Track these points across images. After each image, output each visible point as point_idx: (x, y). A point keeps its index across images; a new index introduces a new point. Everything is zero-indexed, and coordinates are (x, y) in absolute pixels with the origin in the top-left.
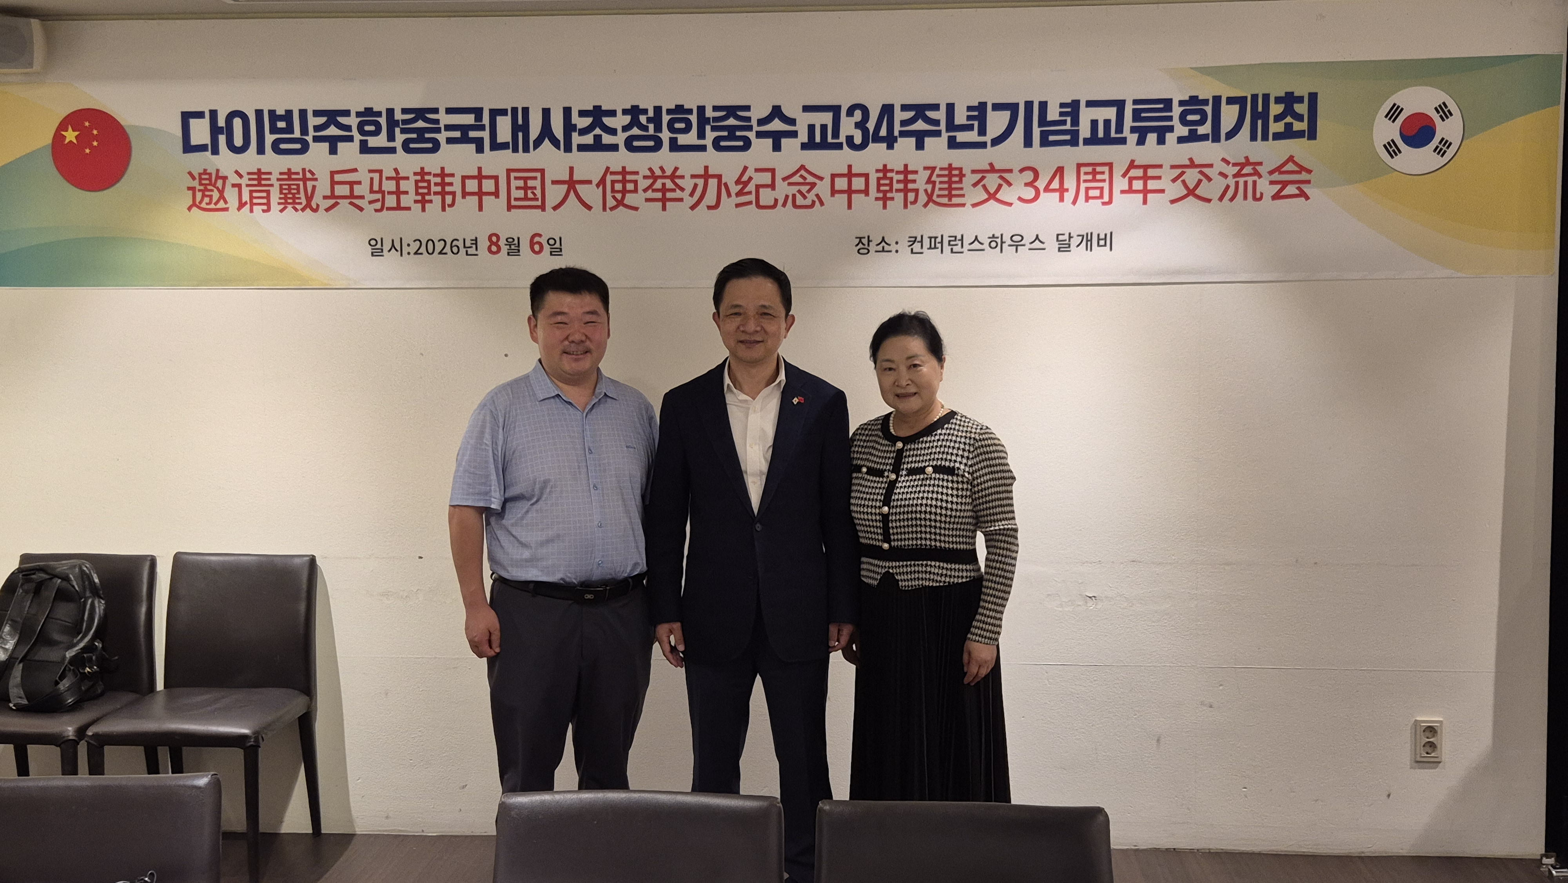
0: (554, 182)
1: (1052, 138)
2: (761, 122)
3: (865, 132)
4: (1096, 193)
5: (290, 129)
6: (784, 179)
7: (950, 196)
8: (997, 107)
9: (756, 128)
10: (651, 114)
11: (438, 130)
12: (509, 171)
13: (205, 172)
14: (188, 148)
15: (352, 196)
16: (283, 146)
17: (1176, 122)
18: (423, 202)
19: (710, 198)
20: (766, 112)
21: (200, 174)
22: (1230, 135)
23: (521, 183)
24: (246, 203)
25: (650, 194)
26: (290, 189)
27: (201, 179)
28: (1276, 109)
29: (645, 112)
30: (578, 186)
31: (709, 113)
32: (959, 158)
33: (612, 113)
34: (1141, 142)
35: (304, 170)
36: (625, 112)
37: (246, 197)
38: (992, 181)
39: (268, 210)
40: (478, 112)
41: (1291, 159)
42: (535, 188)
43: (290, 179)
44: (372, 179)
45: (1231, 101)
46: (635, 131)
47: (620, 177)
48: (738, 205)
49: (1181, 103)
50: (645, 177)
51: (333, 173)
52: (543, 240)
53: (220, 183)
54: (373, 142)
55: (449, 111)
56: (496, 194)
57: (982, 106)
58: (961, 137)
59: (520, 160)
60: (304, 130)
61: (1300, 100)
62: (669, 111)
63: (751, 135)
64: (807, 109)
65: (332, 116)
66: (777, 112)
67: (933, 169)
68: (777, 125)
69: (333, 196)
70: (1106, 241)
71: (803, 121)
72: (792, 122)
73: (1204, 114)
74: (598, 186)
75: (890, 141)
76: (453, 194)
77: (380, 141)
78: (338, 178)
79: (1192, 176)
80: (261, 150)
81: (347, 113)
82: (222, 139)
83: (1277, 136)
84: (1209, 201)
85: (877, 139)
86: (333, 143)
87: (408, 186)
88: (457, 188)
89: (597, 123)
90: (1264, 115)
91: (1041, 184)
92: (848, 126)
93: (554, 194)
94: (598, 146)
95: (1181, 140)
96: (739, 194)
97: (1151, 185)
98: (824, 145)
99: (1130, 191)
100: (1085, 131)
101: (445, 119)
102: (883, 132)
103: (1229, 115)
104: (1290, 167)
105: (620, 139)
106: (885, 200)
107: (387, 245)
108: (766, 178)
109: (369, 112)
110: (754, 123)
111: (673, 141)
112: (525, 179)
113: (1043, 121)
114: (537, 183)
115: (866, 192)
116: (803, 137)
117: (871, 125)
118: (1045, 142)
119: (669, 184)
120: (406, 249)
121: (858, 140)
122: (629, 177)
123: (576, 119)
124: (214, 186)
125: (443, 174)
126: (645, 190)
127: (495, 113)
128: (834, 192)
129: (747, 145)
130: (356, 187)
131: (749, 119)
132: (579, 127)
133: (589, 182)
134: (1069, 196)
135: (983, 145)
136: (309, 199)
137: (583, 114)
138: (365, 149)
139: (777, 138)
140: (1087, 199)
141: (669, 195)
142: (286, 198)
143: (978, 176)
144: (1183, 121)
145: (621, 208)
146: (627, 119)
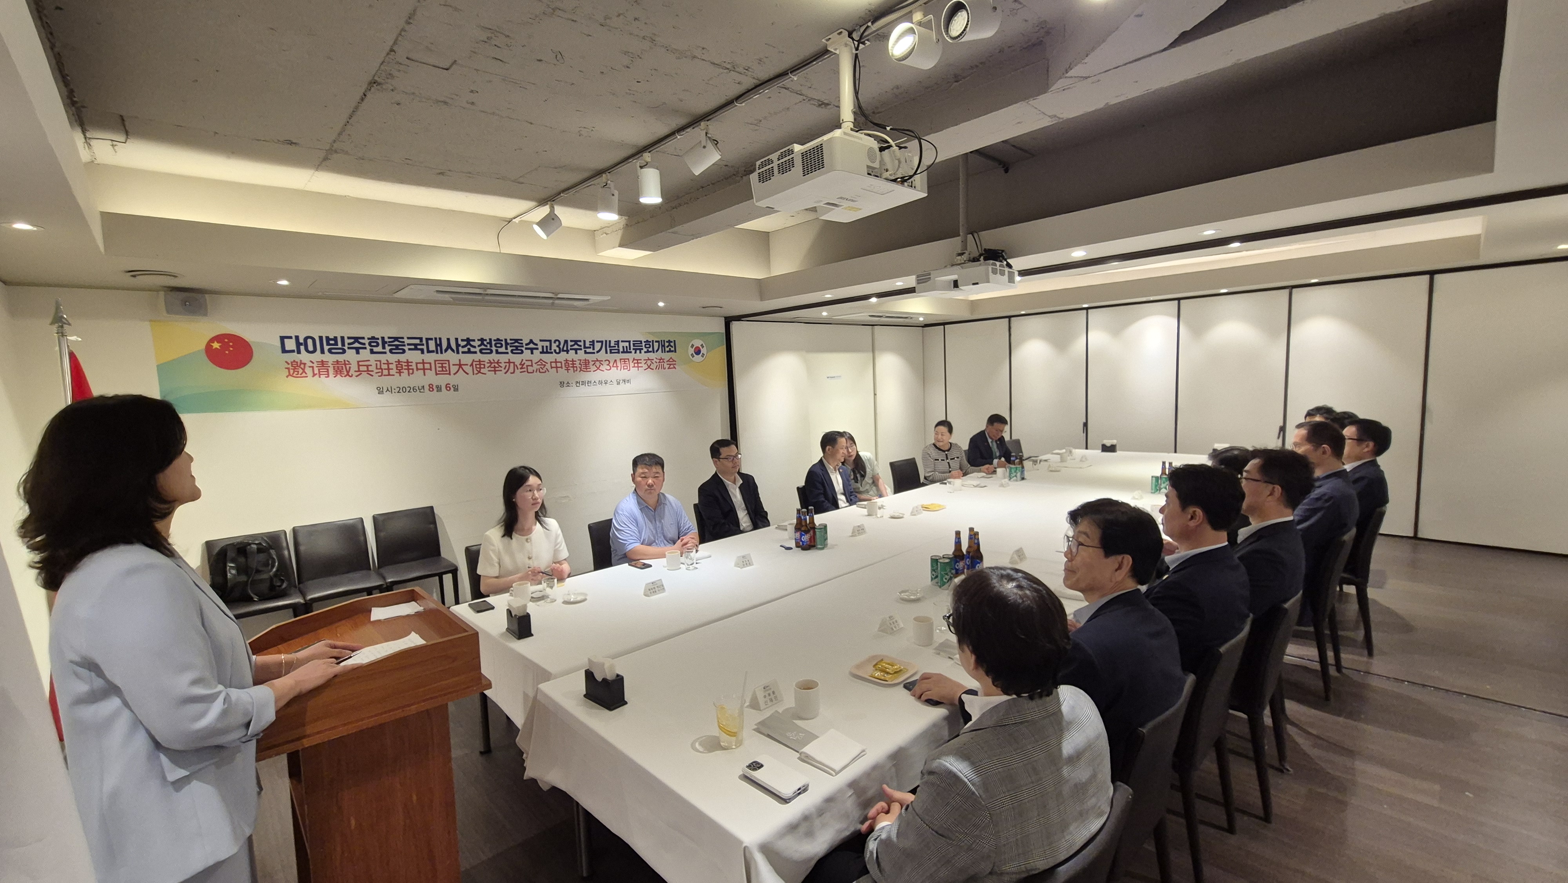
0: (453, 365)
1: (613, 351)
2: (526, 345)
3: (560, 348)
4: (626, 367)
5: (336, 344)
6: (536, 363)
7: (587, 369)
8: (597, 342)
9: (525, 347)
10: (488, 341)
11: (404, 345)
12: (435, 361)
13: (294, 361)
14: (284, 351)
15: (368, 370)
16: (333, 351)
17: (644, 347)
18: (400, 373)
19: (511, 370)
20: (528, 341)
21: (292, 362)
22: (657, 351)
23: (440, 365)
24: (316, 374)
25: (490, 369)
26: (338, 368)
27: (292, 365)
28: (667, 344)
29: (486, 340)
30: (463, 366)
31: (509, 341)
32: (588, 357)
33: (474, 340)
34: (635, 353)
35: (344, 361)
36: (478, 340)
37: (316, 371)
38: (598, 364)
39: (328, 377)
40: (421, 339)
41: (671, 358)
42: (446, 367)
43: (338, 364)
44: (376, 364)
45: (656, 342)
46: (483, 347)
47: (478, 363)
48: (521, 372)
49: (645, 342)
50: (488, 363)
51: (358, 362)
52: (451, 386)
53: (302, 366)
54: (375, 349)
55: (408, 338)
56: (431, 369)
57: (593, 341)
58: (588, 350)
59: (439, 357)
60: (343, 344)
61: (672, 342)
62: (494, 340)
63: (523, 349)
64: (541, 341)
65: (356, 339)
66: (531, 341)
67: (581, 360)
68: (531, 346)
69: (359, 371)
70: (628, 381)
71: (540, 344)
72: (536, 345)
73: (650, 345)
74: (470, 366)
75: (567, 351)
76: (413, 369)
77: (379, 349)
78: (360, 363)
79: (649, 363)
80: (323, 352)
81: (363, 338)
82: (302, 348)
83: (668, 352)
84: (653, 369)
85: (563, 351)
86: (358, 350)
87: (393, 366)
88: (414, 367)
89: (468, 344)
90: (664, 346)
91: (611, 364)
92: (554, 347)
93: (454, 369)
94: (469, 352)
95: (645, 352)
96: (521, 368)
97: (640, 365)
98: (547, 352)
99: (634, 367)
100: (621, 350)
101: (407, 341)
102: (565, 349)
103: (656, 345)
104: (671, 360)
105: (477, 349)
106: (568, 370)
107: (385, 390)
108: (529, 364)
109: (373, 338)
110: (524, 345)
111: (497, 351)
112: (442, 364)
113: (610, 347)
114: (447, 365)
115: (561, 367)
116: (540, 350)
117: (561, 346)
118: (611, 353)
119: (497, 365)
120: (393, 391)
121: (558, 351)
122: (482, 363)
123: (460, 342)
124: (300, 367)
125: (408, 362)
126: (488, 367)
127: (427, 339)
128: (552, 367)
129: (522, 352)
130: (369, 367)
131: (522, 344)
132: (462, 345)
133: (467, 365)
134: (619, 368)
135: (594, 353)
136: (348, 372)
137: (462, 340)
138: (372, 352)
139: (532, 350)
140: (624, 369)
141: (497, 369)
142: (337, 372)
143: (593, 362)
144: (646, 347)
145: (480, 374)
146: (479, 343)
